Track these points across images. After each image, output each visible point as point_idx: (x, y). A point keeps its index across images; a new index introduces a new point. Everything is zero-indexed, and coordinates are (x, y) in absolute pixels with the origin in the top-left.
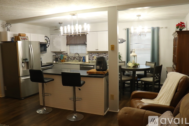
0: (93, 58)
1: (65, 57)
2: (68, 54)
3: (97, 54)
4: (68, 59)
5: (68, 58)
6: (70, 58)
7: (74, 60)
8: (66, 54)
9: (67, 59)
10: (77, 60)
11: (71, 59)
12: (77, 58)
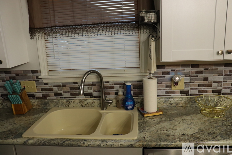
0: (168, 89)
1: (31, 87)
2: (44, 74)
3: (188, 69)
4: (45, 96)
5: (44, 92)
6: (51, 89)
7: (77, 100)
8: (31, 75)
9: (40, 95)
10: (90, 100)
11: (61, 95)
12: (90, 91)
